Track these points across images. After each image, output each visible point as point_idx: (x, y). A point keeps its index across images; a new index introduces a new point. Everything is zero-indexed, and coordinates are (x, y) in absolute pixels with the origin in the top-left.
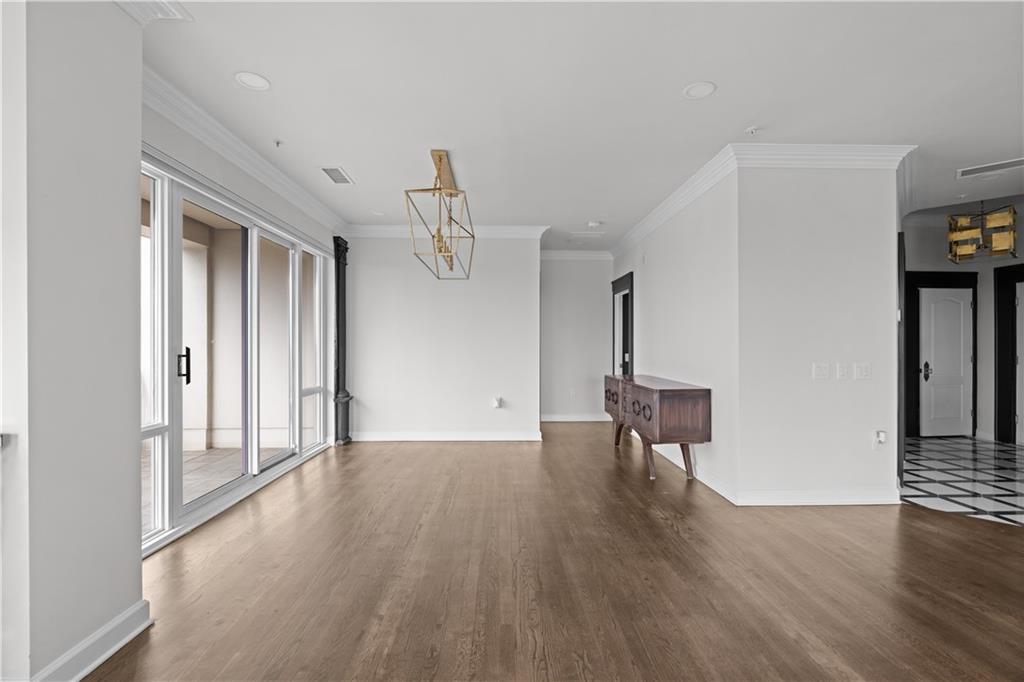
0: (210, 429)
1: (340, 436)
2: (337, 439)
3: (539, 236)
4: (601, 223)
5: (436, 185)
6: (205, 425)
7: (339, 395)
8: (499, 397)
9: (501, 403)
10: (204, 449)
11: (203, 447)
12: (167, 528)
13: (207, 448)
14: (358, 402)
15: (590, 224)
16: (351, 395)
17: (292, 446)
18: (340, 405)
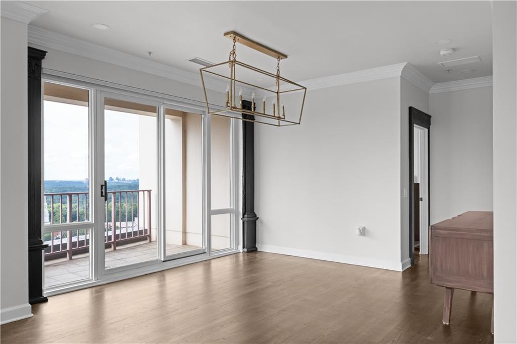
0: (185, 233)
1: (246, 246)
2: (244, 248)
3: (400, 74)
4: (454, 49)
5: (230, 59)
6: (181, 230)
7: (246, 216)
8: (363, 226)
9: (363, 232)
10: (181, 244)
11: (180, 243)
12: (94, 279)
13: (183, 244)
14: (261, 222)
15: (442, 53)
16: (257, 216)
17: (204, 248)
18: (246, 223)
